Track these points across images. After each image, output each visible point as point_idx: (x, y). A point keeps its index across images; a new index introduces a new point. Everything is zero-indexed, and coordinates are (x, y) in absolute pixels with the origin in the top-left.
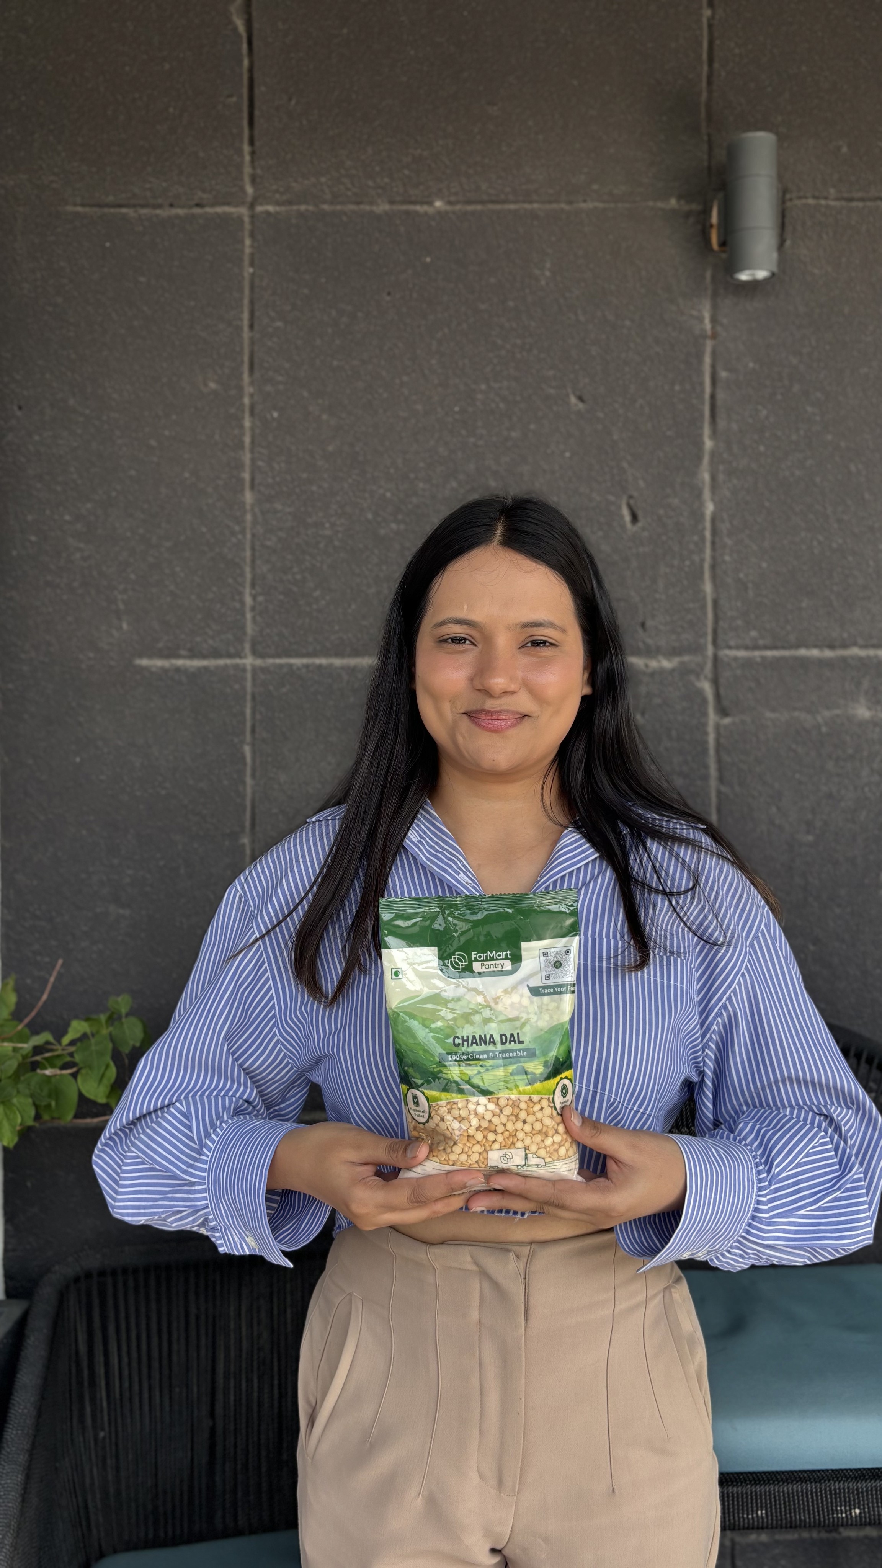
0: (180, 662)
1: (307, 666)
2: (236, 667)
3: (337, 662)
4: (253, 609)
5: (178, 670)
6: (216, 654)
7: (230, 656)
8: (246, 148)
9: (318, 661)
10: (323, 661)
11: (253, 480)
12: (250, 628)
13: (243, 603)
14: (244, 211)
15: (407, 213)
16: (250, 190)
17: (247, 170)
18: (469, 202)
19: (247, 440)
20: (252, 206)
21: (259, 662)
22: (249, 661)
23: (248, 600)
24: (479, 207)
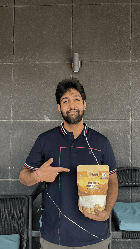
0: (3, 120)
1: (19, 121)
2: (10, 121)
3: (23, 120)
4: (12, 114)
5: (2, 121)
6: (7, 119)
7: (9, 120)
8: (13, 56)
9: (20, 120)
10: (21, 120)
11: (13, 97)
12: (12, 116)
13: (11, 113)
14: (12, 63)
15: (33, 63)
16: (13, 61)
17: (13, 58)
18: (41, 62)
19: (12, 92)
20: (14, 63)
21: (13, 120)
22: (12, 120)
23: (12, 112)
24: (42, 63)
